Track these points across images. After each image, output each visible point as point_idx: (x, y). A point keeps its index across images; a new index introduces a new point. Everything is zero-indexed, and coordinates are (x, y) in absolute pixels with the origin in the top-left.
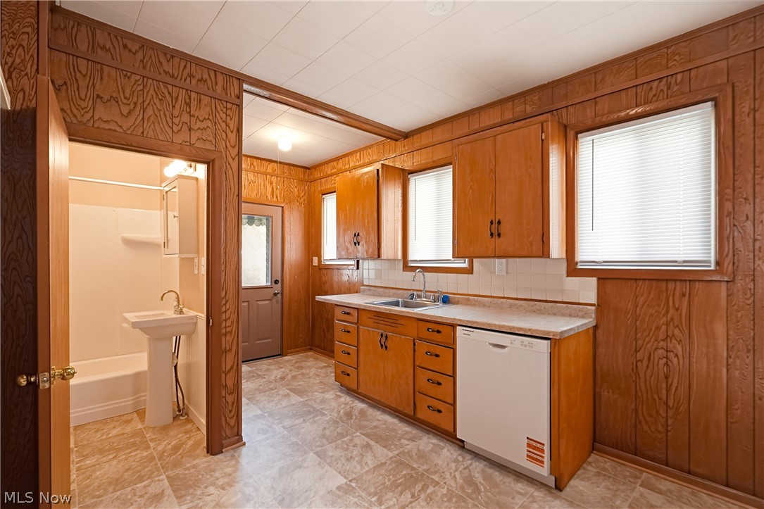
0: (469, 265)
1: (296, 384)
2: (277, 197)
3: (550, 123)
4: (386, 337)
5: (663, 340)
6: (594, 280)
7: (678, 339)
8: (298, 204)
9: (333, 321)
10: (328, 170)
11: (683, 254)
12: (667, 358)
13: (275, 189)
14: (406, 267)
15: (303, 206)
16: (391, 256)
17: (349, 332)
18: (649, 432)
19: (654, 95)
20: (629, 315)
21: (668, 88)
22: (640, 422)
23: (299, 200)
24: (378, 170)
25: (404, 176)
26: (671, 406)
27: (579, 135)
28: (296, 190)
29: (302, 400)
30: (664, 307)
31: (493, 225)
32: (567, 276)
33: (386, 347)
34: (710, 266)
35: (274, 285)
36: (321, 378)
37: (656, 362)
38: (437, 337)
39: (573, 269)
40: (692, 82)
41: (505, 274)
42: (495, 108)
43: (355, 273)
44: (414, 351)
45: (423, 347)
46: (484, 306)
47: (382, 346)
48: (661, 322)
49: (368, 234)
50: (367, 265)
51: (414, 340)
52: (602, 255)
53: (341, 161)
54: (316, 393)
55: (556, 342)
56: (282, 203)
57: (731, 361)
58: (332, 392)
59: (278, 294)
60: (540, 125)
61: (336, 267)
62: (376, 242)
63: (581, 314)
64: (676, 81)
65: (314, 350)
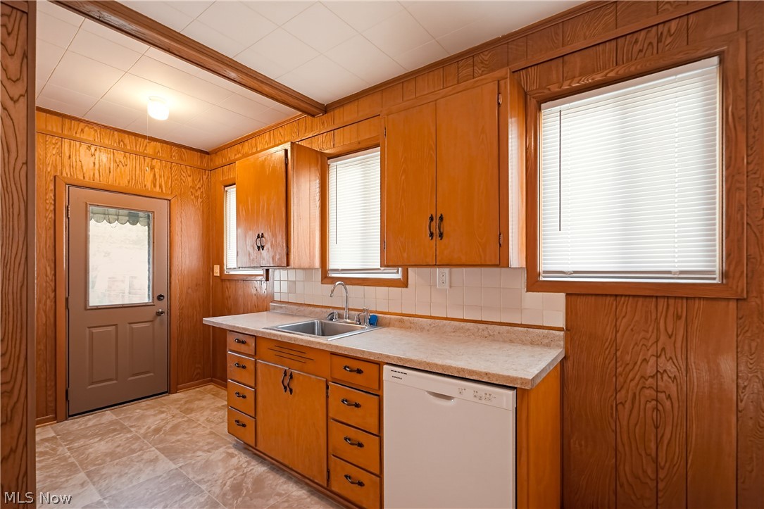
0: (403, 276)
1: (174, 438)
2: (161, 187)
3: (508, 80)
4: (291, 377)
5: (652, 377)
6: (562, 296)
7: (672, 376)
8: (193, 197)
9: (226, 352)
10: (231, 154)
11: (679, 262)
12: (657, 401)
13: (157, 176)
14: (326, 277)
15: (200, 200)
16: (306, 264)
17: (244, 367)
18: (633, 497)
19: (641, 51)
20: (607, 344)
21: (659, 41)
22: (622, 486)
23: (194, 191)
24: (286, 151)
25: (322, 162)
26: (662, 464)
27: (543, 105)
28: (190, 179)
29: (174, 466)
30: (653, 332)
31: (434, 223)
32: (527, 291)
33: (291, 390)
34: (714, 279)
35: (157, 302)
36: (213, 425)
37: (642, 407)
38: (358, 379)
39: (535, 282)
40: (690, 31)
41: (448, 288)
42: (436, 72)
43: (264, 285)
44: (327, 397)
45: (337, 392)
46: (422, 329)
47: (285, 388)
48: (650, 353)
49: (274, 235)
50: (279, 275)
51: (327, 380)
52: (572, 263)
53: (246, 143)
54: (199, 453)
55: (522, 393)
56: (168, 194)
57: (741, 405)
58: (221, 450)
59: (162, 313)
60: (496, 82)
61: (241, 278)
62: (285, 245)
63: (546, 341)
64: (669, 31)
65: (216, 383)
